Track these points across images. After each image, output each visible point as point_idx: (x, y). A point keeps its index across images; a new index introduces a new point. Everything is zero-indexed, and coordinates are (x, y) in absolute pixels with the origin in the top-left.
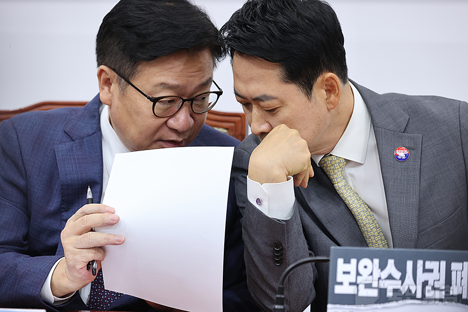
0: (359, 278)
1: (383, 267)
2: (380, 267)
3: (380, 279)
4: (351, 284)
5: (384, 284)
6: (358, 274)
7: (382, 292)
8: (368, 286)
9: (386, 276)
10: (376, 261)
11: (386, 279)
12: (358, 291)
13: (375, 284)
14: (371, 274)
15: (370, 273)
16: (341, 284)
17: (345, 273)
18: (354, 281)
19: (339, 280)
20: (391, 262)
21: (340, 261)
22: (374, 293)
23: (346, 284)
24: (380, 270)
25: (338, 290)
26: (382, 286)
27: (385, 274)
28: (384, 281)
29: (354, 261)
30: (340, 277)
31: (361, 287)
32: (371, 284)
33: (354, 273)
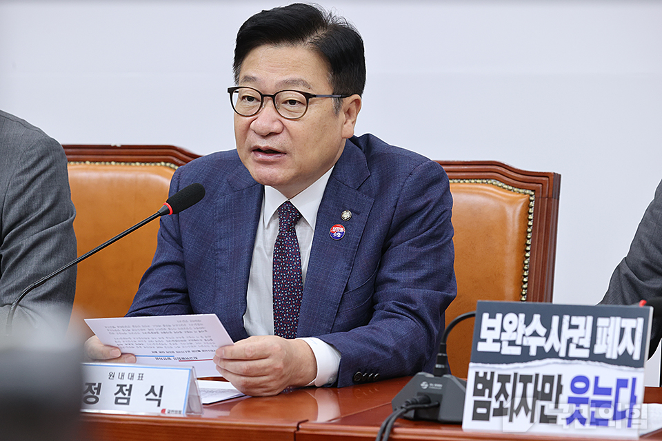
0: (503, 334)
1: (528, 322)
2: (525, 323)
3: (524, 335)
4: (495, 341)
5: (528, 342)
6: (503, 330)
7: (526, 349)
8: (512, 343)
9: (531, 332)
10: (522, 316)
11: (530, 336)
12: (501, 348)
13: (518, 342)
14: (516, 331)
15: (514, 329)
16: (485, 340)
17: (489, 329)
18: (498, 338)
19: (482, 336)
20: (537, 317)
21: (486, 316)
22: (517, 351)
23: (490, 340)
24: (525, 326)
25: (482, 347)
26: (525, 344)
27: (529, 330)
28: (529, 338)
29: (499, 316)
30: (484, 333)
31: (505, 344)
32: (515, 341)
33: (498, 329)
